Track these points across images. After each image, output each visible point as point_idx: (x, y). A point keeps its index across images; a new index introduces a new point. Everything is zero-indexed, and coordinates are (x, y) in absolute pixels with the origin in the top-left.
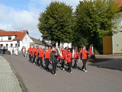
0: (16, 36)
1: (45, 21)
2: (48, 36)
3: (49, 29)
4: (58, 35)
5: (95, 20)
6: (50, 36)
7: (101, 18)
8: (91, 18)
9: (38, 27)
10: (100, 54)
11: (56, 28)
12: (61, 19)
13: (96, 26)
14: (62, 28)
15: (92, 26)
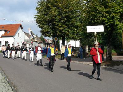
0: (6, 31)
1: (45, 11)
2: (49, 32)
3: (50, 21)
4: (62, 30)
5: (113, 10)
6: (51, 31)
7: (121, 7)
8: (106, 7)
9: (35, 19)
10: (118, 55)
11: (60, 20)
12: (66, 8)
13: (113, 17)
14: (68, 21)
15: (107, 18)
